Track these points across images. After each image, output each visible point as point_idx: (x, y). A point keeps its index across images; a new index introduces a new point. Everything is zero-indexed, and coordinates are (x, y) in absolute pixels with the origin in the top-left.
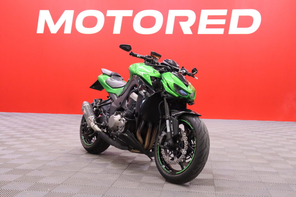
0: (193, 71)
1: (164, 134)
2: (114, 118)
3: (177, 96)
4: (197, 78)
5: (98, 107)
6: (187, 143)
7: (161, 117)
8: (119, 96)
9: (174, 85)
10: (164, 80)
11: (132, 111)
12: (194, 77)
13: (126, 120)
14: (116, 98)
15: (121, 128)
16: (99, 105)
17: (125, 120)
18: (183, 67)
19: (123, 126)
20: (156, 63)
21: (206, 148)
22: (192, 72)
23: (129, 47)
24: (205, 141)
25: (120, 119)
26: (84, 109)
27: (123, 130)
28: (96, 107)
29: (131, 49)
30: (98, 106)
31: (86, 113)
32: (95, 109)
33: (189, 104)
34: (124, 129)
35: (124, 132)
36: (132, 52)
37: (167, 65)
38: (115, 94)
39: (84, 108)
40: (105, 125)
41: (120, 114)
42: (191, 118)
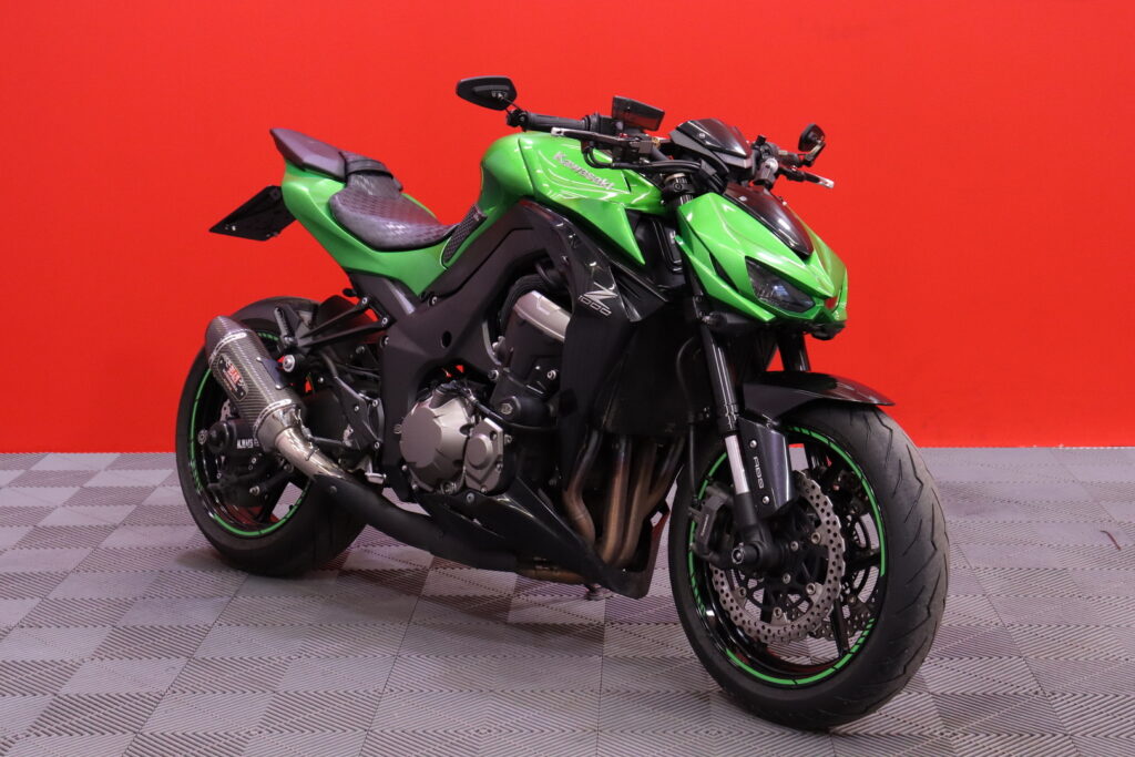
0: (806, 144)
1: (718, 498)
2: (435, 421)
3: (766, 316)
4: (830, 183)
5: (307, 350)
6: (835, 523)
7: (691, 419)
8: (427, 296)
9: (747, 263)
10: (695, 240)
11: (538, 387)
12: (817, 180)
13: (507, 429)
14: (409, 308)
15: (484, 472)
16: (309, 340)
17: (498, 429)
18: (761, 141)
19: (496, 463)
20: (644, 155)
21: (933, 554)
22: (800, 148)
23: (507, 88)
24: (927, 526)
25: (464, 422)
26: (229, 362)
27: (493, 481)
28: (292, 349)
29: (512, 94)
30: (306, 346)
31: (245, 387)
32: (290, 360)
33: (814, 336)
34: (497, 472)
35: (498, 491)
36: (518, 111)
37: (697, 156)
38: (394, 281)
39: (226, 357)
40: (366, 444)
41: (461, 396)
42: (842, 420)
